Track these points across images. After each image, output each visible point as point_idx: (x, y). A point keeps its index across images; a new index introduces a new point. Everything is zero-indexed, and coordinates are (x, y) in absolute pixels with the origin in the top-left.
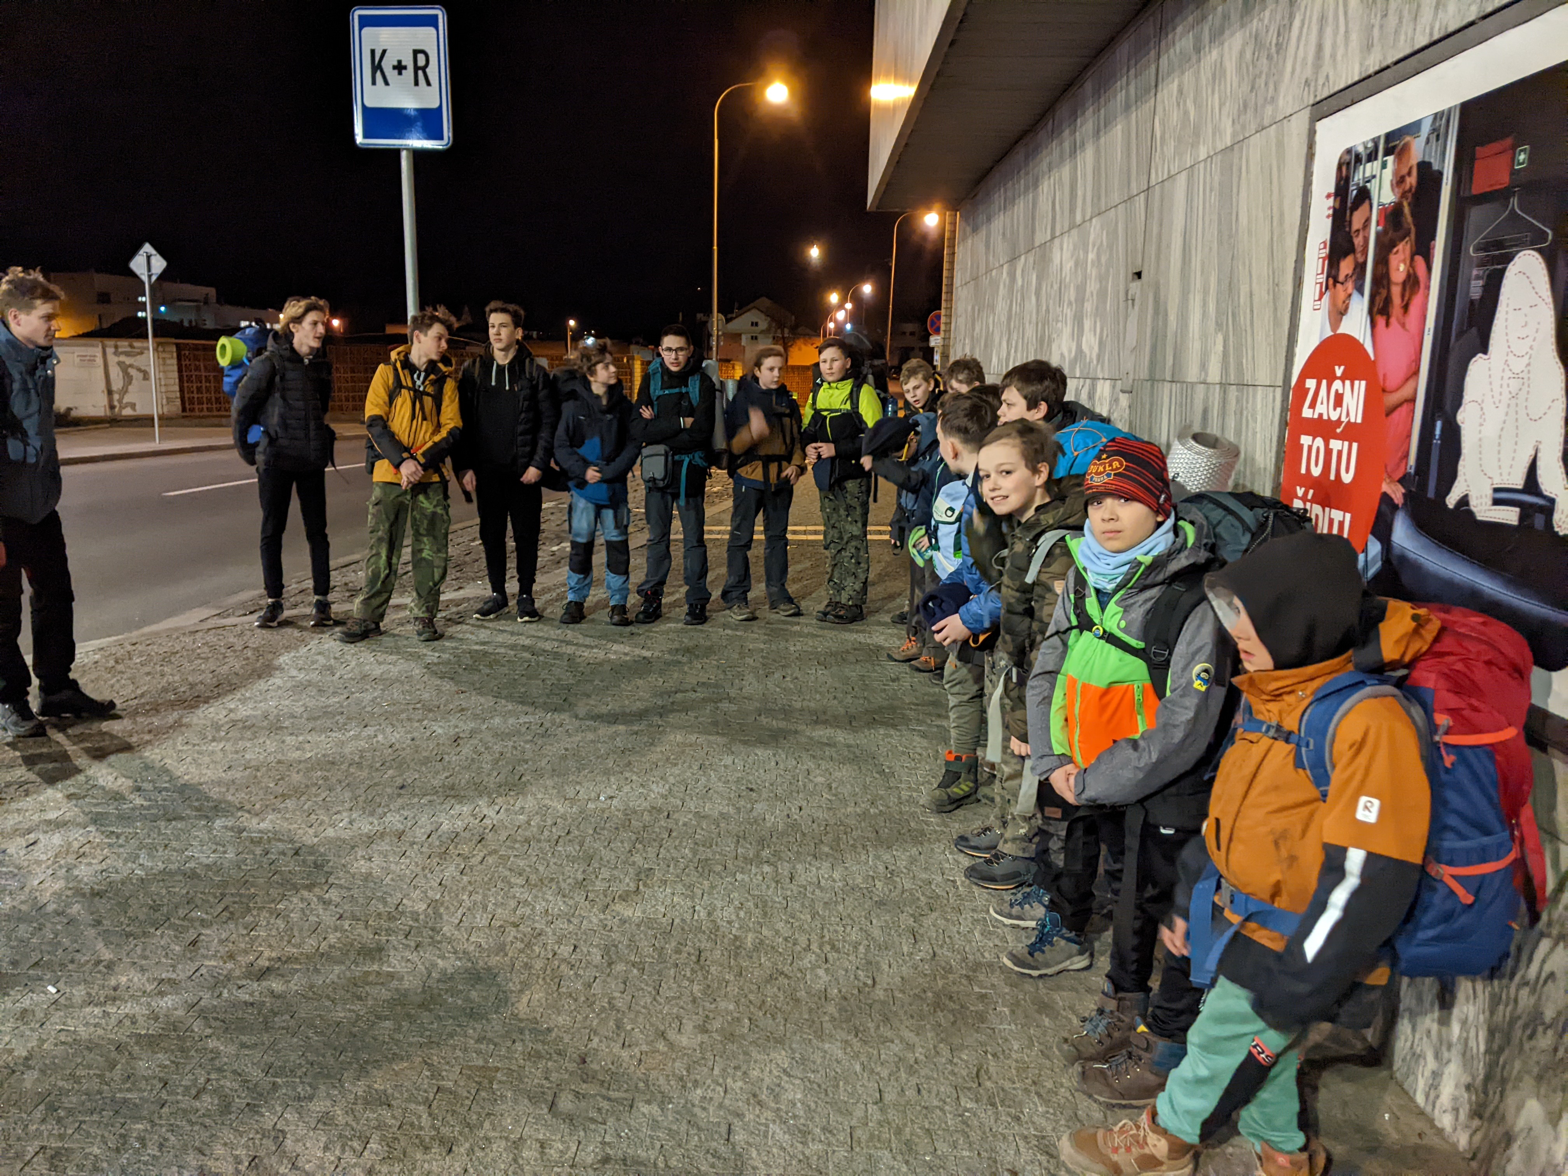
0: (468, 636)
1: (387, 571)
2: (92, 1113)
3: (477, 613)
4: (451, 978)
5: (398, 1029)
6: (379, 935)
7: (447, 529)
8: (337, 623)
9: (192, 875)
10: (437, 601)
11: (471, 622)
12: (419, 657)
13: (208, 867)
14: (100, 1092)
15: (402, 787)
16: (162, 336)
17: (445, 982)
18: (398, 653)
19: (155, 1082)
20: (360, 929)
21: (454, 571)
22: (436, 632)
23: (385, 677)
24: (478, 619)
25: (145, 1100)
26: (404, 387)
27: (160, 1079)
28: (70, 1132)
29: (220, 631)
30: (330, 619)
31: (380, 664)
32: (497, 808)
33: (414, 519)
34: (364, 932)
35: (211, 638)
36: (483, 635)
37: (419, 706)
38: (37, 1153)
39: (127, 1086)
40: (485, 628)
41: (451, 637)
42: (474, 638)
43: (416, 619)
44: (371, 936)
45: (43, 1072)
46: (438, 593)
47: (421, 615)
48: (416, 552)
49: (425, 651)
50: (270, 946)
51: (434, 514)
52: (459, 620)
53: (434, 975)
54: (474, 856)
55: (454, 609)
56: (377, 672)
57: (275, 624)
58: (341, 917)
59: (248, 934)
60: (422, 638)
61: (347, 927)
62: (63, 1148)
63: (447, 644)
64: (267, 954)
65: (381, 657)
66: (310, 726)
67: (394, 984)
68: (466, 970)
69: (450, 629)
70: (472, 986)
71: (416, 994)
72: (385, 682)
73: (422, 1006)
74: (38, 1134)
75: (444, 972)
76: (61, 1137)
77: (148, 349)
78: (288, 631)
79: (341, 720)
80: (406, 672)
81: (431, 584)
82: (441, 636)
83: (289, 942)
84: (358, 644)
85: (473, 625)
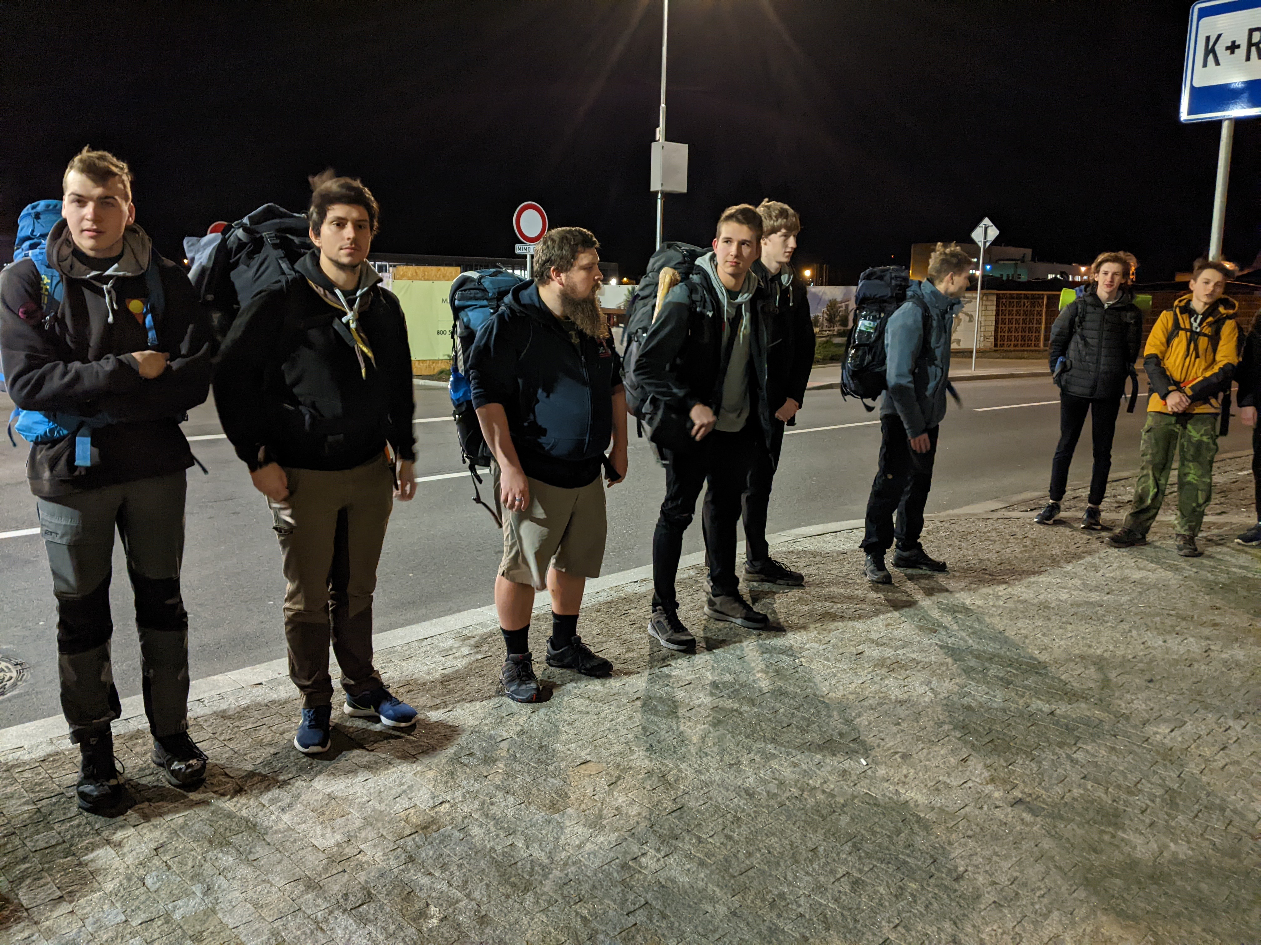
0: (1228, 558)
1: (1156, 490)
2: (882, 863)
3: (1239, 537)
4: (1182, 863)
5: (1128, 889)
6: (1117, 803)
7: (1213, 457)
8: (1105, 529)
9: (969, 708)
10: (1200, 522)
11: (1231, 545)
12: (1176, 569)
13: (981, 705)
14: (888, 848)
15: (1151, 681)
16: (988, 288)
17: (1174, 865)
18: (1157, 563)
19: (928, 856)
20: (1100, 793)
21: (1218, 496)
22: (1196, 550)
23: (1145, 581)
24: (1239, 544)
25: (920, 869)
26: (1182, 329)
27: (932, 856)
28: (866, 869)
29: (1006, 521)
30: (1098, 524)
31: (1140, 569)
32: (1243, 723)
33: (1182, 446)
34: (1103, 796)
35: (1000, 526)
36: (1243, 559)
37: (1172, 612)
38: (844, 875)
39: (908, 852)
40: (1246, 553)
41: (1210, 557)
42: (1234, 560)
43: (1178, 535)
44: (1110, 802)
45: (852, 819)
46: (1203, 514)
47: (1183, 532)
48: (1182, 476)
49: (1183, 565)
50: (1024, 782)
51: (1200, 442)
52: (1220, 541)
53: (1165, 854)
54: (1215, 761)
55: (1216, 531)
56: (1137, 575)
57: (1051, 522)
58: (1084, 778)
59: (1007, 767)
60: (1182, 553)
61: (1089, 787)
62: (860, 879)
63: (1205, 562)
64: (1021, 786)
65: (1143, 563)
66: (1073, 611)
67: (1127, 849)
68: (1198, 862)
69: (1209, 549)
70: (1203, 878)
71: (1147, 866)
72: (1144, 587)
73: (1152, 877)
74: (845, 862)
75: (1175, 854)
76: (860, 871)
77: (976, 298)
78: (1061, 529)
79: (1101, 611)
80: (1165, 580)
81: (1194, 505)
82: (1200, 555)
83: (1040, 784)
84: (1123, 550)
85: (1233, 549)
